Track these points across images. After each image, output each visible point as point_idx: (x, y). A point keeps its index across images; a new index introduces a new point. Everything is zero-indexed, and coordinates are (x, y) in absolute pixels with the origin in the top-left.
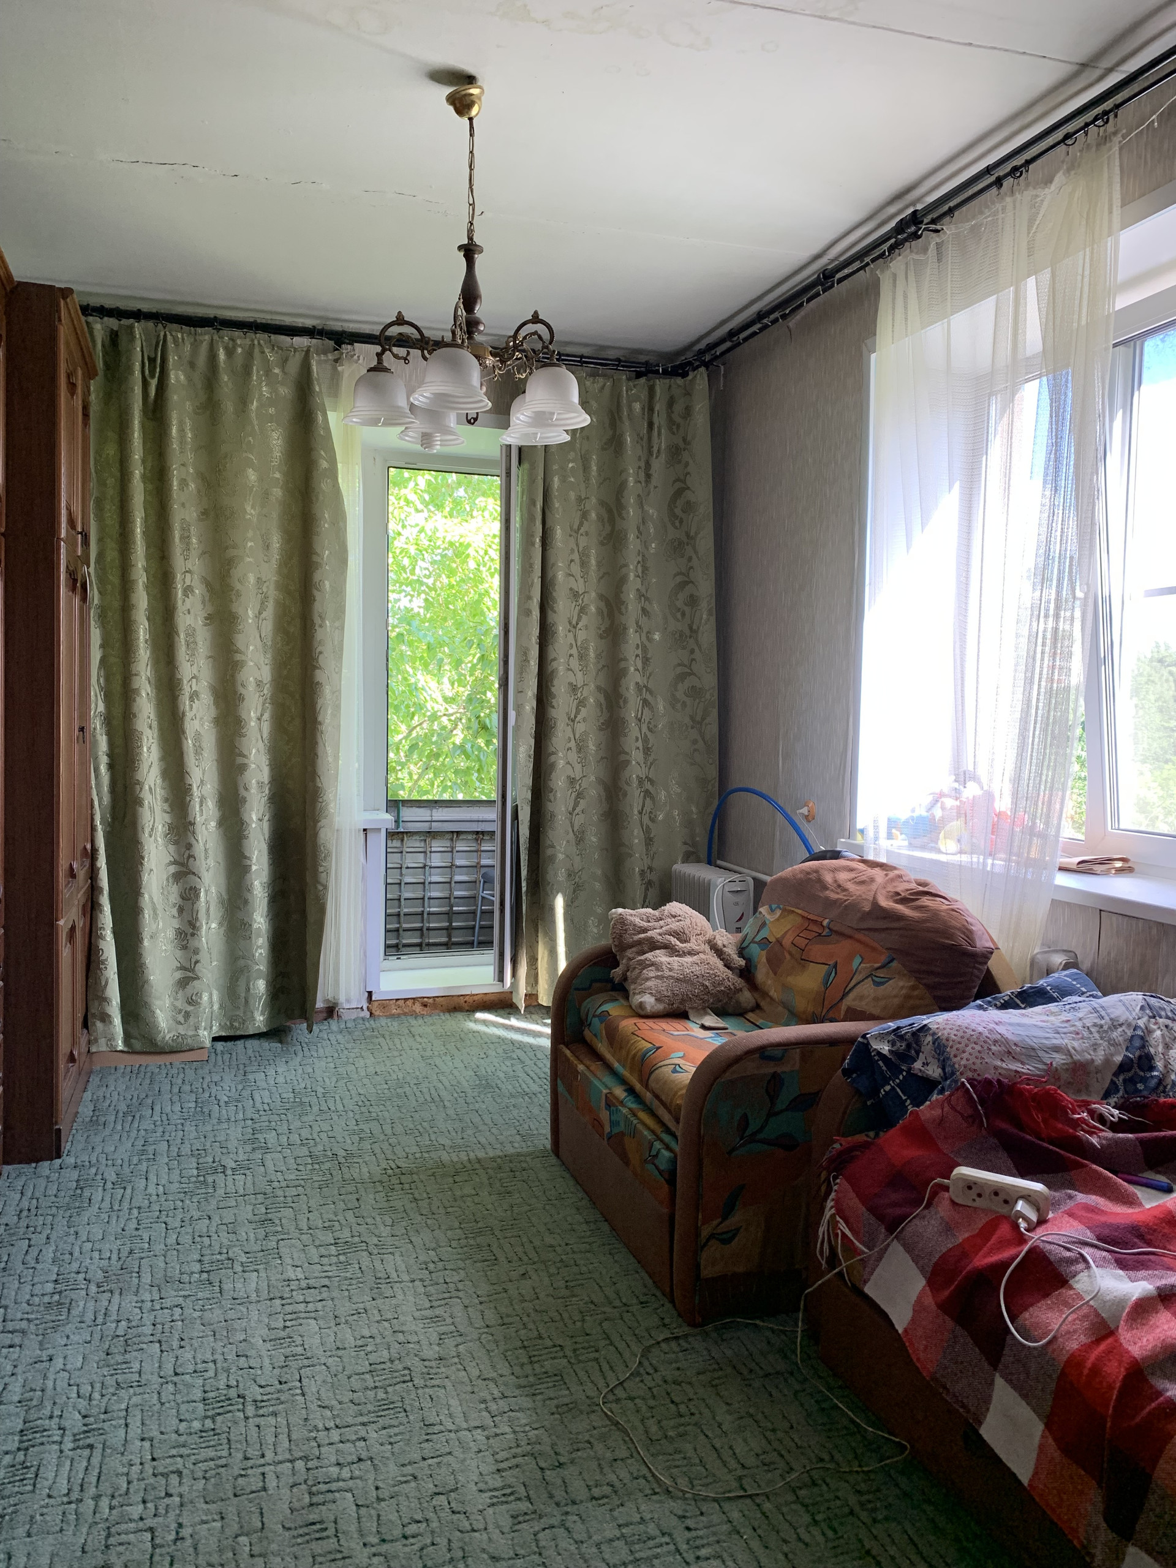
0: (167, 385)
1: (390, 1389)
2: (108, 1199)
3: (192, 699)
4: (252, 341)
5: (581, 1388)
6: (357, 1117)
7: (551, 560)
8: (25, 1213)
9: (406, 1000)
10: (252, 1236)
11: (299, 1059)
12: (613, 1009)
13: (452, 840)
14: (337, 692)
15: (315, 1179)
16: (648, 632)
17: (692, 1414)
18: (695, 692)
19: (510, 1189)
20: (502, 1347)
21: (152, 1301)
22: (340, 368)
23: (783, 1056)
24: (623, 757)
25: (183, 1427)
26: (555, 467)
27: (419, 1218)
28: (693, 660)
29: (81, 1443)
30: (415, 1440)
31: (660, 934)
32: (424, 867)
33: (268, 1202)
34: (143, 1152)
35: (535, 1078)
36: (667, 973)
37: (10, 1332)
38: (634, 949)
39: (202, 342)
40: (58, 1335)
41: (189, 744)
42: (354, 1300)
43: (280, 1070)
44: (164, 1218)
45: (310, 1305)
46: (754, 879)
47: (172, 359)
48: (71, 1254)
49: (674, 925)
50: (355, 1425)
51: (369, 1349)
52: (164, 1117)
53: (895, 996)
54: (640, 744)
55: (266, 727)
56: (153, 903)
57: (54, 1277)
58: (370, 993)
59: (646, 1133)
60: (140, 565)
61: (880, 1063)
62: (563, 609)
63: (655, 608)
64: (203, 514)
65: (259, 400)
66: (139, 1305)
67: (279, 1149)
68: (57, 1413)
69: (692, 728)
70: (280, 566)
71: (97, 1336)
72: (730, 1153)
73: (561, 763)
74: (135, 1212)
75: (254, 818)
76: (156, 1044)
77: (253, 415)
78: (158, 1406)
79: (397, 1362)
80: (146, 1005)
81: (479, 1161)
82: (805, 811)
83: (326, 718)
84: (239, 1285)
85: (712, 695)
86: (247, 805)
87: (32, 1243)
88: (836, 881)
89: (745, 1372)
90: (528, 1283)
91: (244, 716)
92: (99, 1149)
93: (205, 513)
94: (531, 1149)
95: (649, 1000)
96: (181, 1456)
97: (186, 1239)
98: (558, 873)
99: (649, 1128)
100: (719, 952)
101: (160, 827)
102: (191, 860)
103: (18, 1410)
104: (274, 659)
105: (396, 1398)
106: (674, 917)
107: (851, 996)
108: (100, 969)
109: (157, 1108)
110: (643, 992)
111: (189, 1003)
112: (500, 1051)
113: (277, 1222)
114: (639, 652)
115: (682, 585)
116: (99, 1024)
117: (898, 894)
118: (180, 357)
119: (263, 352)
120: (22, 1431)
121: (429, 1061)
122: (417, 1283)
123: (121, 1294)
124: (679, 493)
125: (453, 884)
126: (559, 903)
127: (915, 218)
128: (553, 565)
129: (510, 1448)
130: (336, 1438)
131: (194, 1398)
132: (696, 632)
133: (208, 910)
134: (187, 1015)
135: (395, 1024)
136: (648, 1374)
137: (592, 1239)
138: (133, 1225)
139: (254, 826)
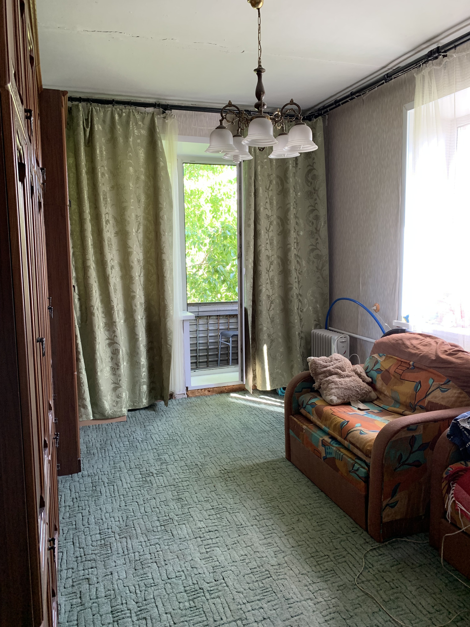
0: (94, 131)
1: (263, 581)
2: (108, 491)
3: (111, 269)
4: (129, 110)
5: (345, 577)
6: (199, 445)
7: (258, 202)
8: (75, 500)
9: (202, 389)
10: (176, 507)
11: (165, 418)
12: (317, 401)
13: (207, 319)
14: (171, 263)
15: (193, 477)
16: (298, 232)
17: (397, 587)
18: (318, 257)
19: (276, 478)
20: (304, 557)
21: (145, 542)
22: (166, 121)
23: (416, 428)
24: (290, 286)
25: (181, 605)
26: (259, 162)
27: (243, 494)
28: (317, 243)
29: (140, 616)
30: (284, 607)
31: (333, 368)
32: (196, 331)
33: (177, 489)
34: (115, 468)
35: (266, 423)
36: (340, 386)
37: (89, 560)
38: (322, 375)
39: (108, 111)
40: (110, 561)
41: (112, 288)
42: (231, 536)
43: (159, 424)
44: (135, 500)
45: (214, 540)
46: (349, 336)
47: (96, 119)
48: (102, 519)
49: (338, 364)
50: (256, 601)
51: (247, 561)
52: (118, 450)
53: (453, 397)
54: (297, 280)
55: (142, 279)
56: (101, 357)
57: (98, 532)
58: (187, 388)
59: (349, 459)
60: (87, 212)
61: (465, 432)
62: (263, 223)
63: (301, 221)
64: (111, 187)
65: (133, 136)
66: (140, 544)
67: (172, 463)
68: (124, 602)
69: (317, 272)
70: (145, 209)
71: (127, 561)
72: (395, 470)
73: (264, 290)
74: (122, 497)
75: (139, 318)
76: (105, 416)
77: (131, 143)
78: (167, 595)
79: (261, 567)
80: (100, 400)
81: (258, 464)
82: (375, 308)
83: (167, 275)
84: (180, 532)
85: (326, 258)
86: (137, 313)
87: (83, 515)
88: (412, 344)
89: (411, 565)
90: (300, 524)
91: (133, 275)
92: (96, 467)
93: (112, 187)
94: (277, 458)
95: (334, 399)
96: (186, 621)
97: (148, 510)
98: (264, 336)
99: (350, 458)
100: (360, 376)
101: (101, 324)
102: (115, 337)
103: (106, 600)
104: (144, 250)
105: (268, 586)
106: (337, 360)
107: (430, 396)
108: (81, 386)
109: (113, 445)
110: (331, 395)
111: (118, 398)
112: (247, 411)
113: (184, 499)
114: (295, 241)
115: (312, 211)
116: (82, 409)
117: (446, 351)
118: (99, 118)
119: (134, 115)
120: (112, 612)
121: (219, 417)
122: (254, 526)
123: (130, 539)
124: (310, 171)
125: (208, 337)
126: (265, 348)
127: (438, 50)
128: (259, 204)
129: (327, 609)
130: (250, 608)
131: (181, 591)
132: (319, 231)
133: (123, 358)
134: (117, 403)
135: (199, 400)
136: (370, 568)
137: (319, 501)
138: (123, 504)
139: (139, 321)
